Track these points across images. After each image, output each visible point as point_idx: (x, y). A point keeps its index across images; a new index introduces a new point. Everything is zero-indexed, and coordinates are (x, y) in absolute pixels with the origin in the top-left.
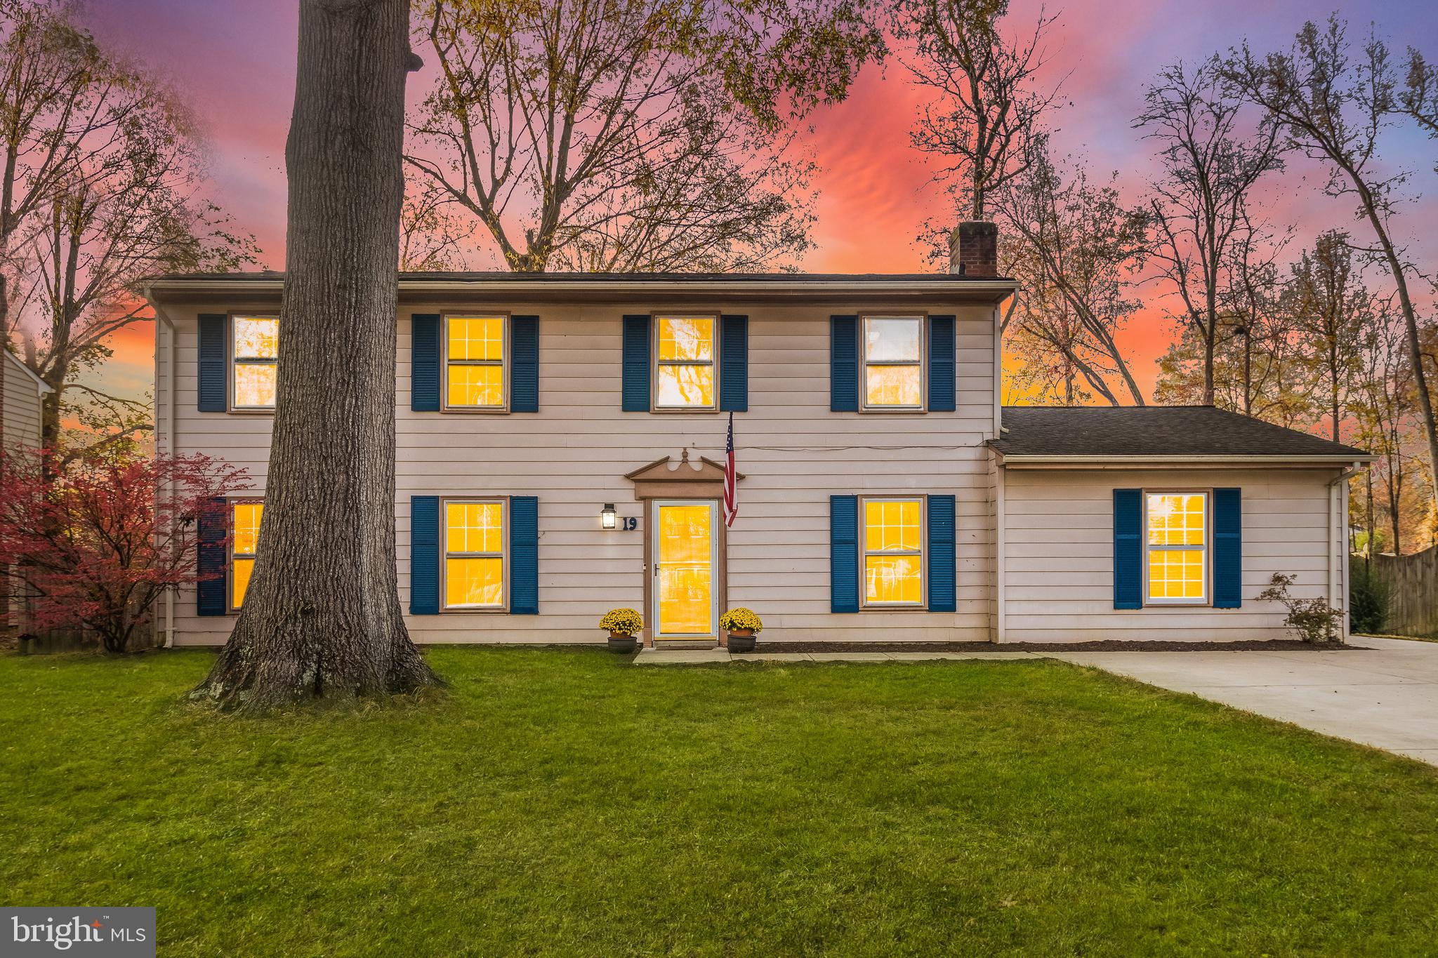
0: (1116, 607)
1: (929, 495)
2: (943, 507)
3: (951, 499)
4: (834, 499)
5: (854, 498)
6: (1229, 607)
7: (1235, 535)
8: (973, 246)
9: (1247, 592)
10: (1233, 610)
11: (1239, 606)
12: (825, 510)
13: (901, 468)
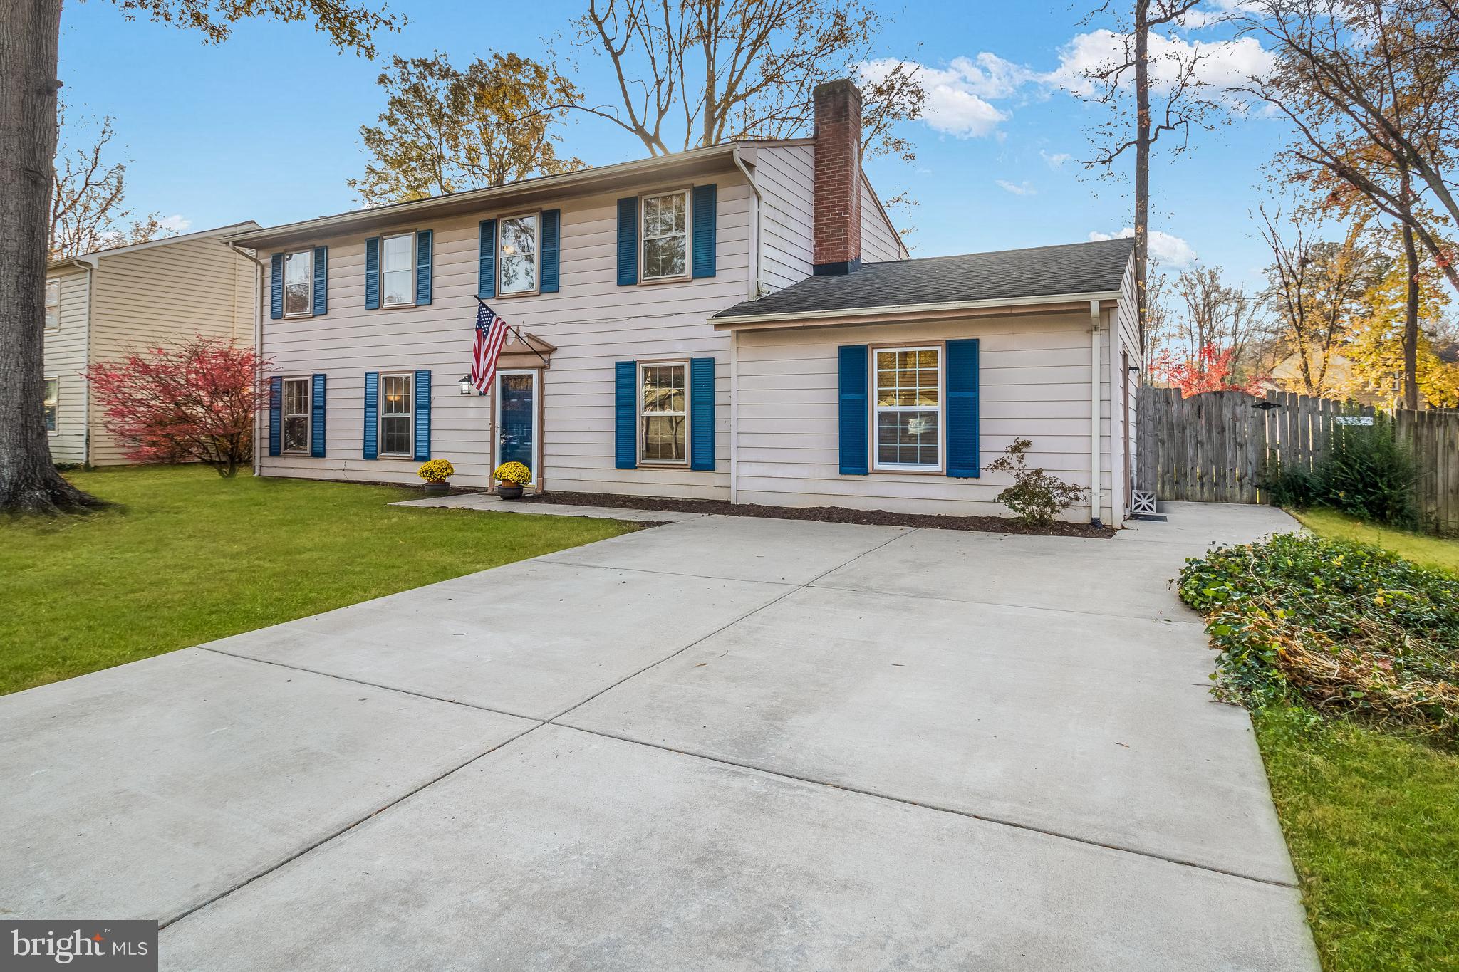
0: (842, 472)
1: (692, 359)
2: (704, 369)
3: (711, 362)
4: (619, 365)
5: (634, 364)
6: (966, 478)
7: (970, 394)
8: (826, 106)
9: (985, 460)
10: (971, 481)
11: (977, 476)
12: (611, 376)
13: (670, 334)
